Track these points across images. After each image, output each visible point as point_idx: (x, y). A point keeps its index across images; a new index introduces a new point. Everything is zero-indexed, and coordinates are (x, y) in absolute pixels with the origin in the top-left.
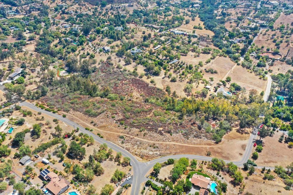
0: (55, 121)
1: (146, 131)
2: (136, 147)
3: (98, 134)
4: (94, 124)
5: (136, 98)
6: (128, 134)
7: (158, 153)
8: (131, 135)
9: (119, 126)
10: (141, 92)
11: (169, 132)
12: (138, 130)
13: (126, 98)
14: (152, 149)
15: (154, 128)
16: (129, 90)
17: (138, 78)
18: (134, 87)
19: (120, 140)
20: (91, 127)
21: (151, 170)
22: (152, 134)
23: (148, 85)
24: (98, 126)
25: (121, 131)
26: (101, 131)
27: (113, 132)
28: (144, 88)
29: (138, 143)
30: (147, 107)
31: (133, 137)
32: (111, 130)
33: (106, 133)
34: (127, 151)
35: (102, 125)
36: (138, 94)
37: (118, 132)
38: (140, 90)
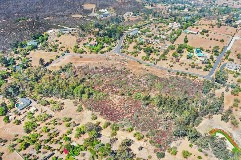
0: (172, 66)
1: (111, 68)
2: (118, 58)
3: (141, 63)
4: (146, 70)
5: (116, 98)
6: (123, 65)
7: (107, 57)
8: (121, 64)
9: (129, 70)
10: (110, 104)
11: (96, 68)
12: (117, 69)
13: (126, 97)
14: (109, 58)
15: (106, 70)
16: (123, 104)
17: (112, 123)
18: (117, 109)
19: (127, 60)
20: (147, 68)
21: (111, 51)
22: (108, 66)
23: (102, 114)
24: (143, 69)
25: (127, 67)
26: (140, 66)
27: (132, 66)
28: (106, 108)
29: (117, 60)
30: (107, 89)
31: (119, 63)
32: (134, 68)
33: (136, 65)
34: (123, 56)
35: (141, 70)
36: (114, 101)
37: (129, 66)
38: (112, 106)
